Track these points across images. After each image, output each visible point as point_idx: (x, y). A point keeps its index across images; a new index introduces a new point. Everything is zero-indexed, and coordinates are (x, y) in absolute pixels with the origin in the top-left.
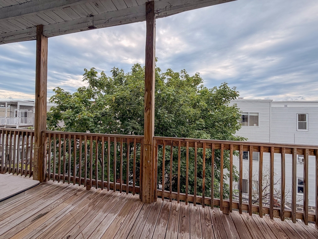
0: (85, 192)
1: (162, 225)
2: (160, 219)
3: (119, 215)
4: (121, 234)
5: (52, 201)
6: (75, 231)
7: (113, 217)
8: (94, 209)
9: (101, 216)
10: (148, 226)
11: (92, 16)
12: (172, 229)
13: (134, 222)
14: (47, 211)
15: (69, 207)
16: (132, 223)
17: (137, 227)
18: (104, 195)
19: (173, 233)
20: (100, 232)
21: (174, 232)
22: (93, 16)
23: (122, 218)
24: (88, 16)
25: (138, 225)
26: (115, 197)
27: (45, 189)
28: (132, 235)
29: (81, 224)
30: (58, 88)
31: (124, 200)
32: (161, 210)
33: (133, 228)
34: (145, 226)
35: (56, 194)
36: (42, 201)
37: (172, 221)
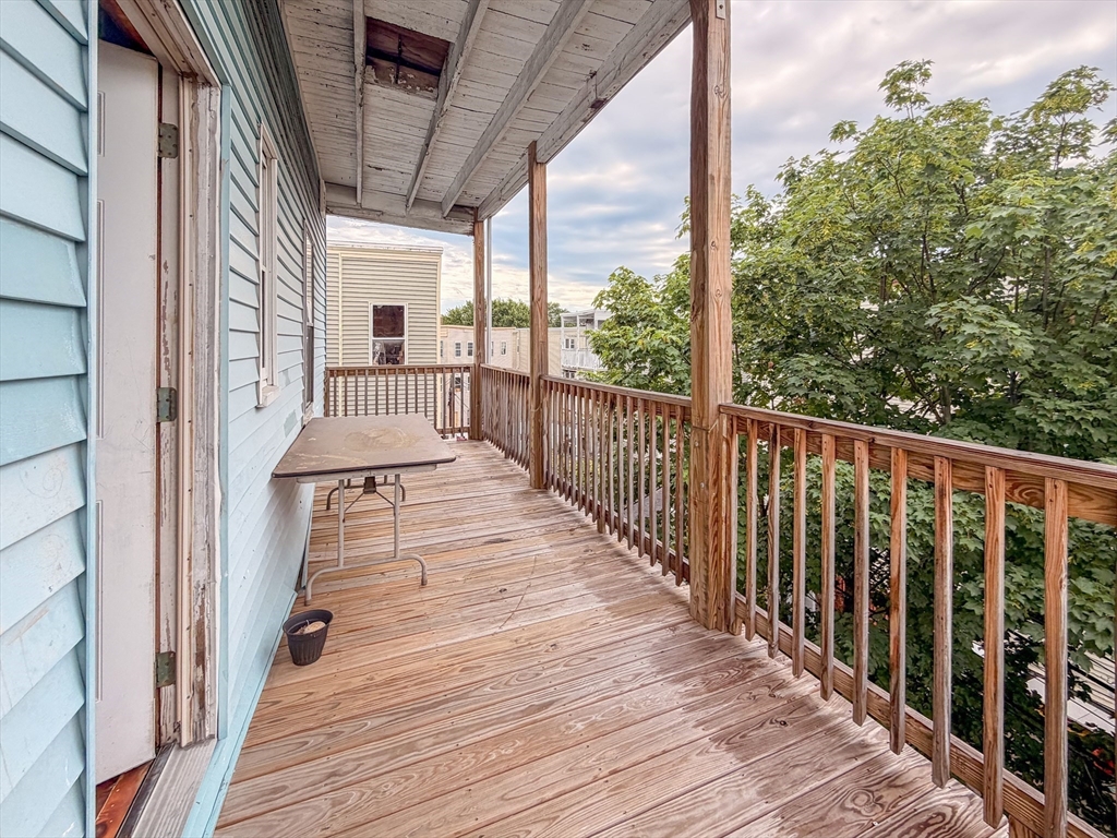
0: (592, 533)
1: (683, 690)
2: (692, 675)
3: (608, 609)
4: (578, 640)
5: (529, 526)
6: (518, 587)
7: (595, 604)
8: (576, 570)
9: (577, 590)
10: (644, 666)
11: (593, 75)
12: (700, 715)
13: (623, 637)
14: (512, 538)
15: (543, 548)
16: (618, 638)
17: (619, 652)
18: (621, 555)
19: (693, 723)
20: (549, 613)
21: (695, 726)
22: (595, 74)
23: (608, 616)
24: (588, 80)
25: (626, 650)
26: (639, 569)
27: (540, 500)
28: (592, 656)
29: (534, 582)
30: (622, 268)
31: (651, 587)
32: (724, 662)
33: (608, 648)
34: (639, 663)
35: (544, 517)
36: (517, 519)
37: (725, 702)
